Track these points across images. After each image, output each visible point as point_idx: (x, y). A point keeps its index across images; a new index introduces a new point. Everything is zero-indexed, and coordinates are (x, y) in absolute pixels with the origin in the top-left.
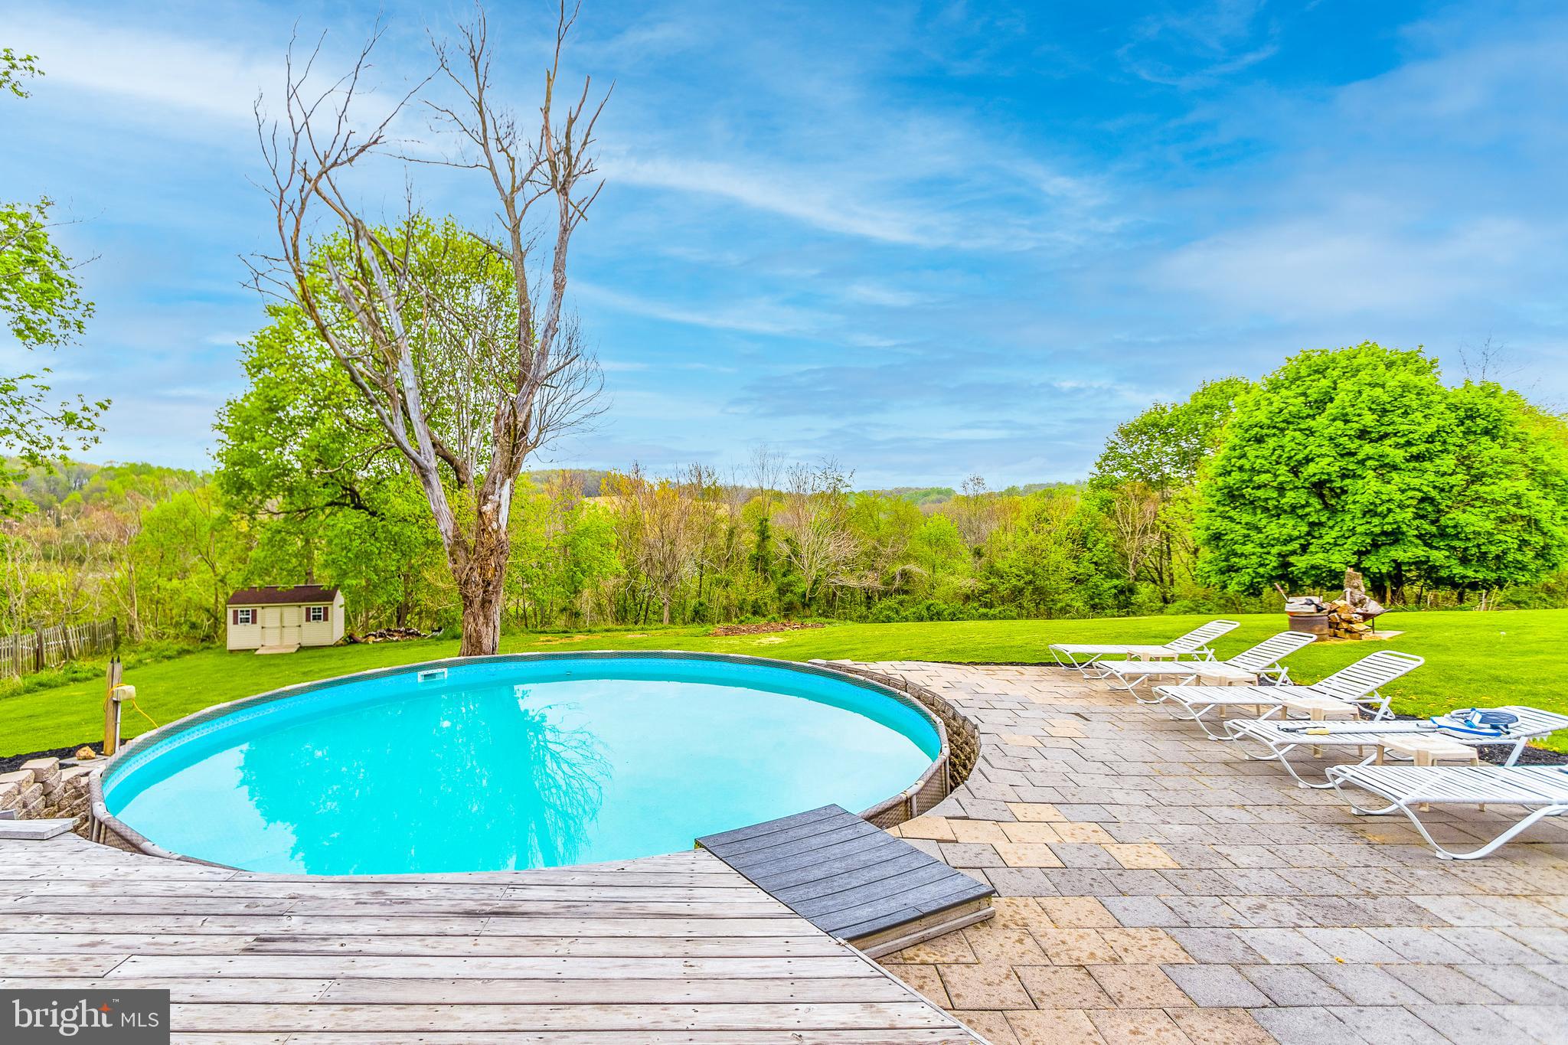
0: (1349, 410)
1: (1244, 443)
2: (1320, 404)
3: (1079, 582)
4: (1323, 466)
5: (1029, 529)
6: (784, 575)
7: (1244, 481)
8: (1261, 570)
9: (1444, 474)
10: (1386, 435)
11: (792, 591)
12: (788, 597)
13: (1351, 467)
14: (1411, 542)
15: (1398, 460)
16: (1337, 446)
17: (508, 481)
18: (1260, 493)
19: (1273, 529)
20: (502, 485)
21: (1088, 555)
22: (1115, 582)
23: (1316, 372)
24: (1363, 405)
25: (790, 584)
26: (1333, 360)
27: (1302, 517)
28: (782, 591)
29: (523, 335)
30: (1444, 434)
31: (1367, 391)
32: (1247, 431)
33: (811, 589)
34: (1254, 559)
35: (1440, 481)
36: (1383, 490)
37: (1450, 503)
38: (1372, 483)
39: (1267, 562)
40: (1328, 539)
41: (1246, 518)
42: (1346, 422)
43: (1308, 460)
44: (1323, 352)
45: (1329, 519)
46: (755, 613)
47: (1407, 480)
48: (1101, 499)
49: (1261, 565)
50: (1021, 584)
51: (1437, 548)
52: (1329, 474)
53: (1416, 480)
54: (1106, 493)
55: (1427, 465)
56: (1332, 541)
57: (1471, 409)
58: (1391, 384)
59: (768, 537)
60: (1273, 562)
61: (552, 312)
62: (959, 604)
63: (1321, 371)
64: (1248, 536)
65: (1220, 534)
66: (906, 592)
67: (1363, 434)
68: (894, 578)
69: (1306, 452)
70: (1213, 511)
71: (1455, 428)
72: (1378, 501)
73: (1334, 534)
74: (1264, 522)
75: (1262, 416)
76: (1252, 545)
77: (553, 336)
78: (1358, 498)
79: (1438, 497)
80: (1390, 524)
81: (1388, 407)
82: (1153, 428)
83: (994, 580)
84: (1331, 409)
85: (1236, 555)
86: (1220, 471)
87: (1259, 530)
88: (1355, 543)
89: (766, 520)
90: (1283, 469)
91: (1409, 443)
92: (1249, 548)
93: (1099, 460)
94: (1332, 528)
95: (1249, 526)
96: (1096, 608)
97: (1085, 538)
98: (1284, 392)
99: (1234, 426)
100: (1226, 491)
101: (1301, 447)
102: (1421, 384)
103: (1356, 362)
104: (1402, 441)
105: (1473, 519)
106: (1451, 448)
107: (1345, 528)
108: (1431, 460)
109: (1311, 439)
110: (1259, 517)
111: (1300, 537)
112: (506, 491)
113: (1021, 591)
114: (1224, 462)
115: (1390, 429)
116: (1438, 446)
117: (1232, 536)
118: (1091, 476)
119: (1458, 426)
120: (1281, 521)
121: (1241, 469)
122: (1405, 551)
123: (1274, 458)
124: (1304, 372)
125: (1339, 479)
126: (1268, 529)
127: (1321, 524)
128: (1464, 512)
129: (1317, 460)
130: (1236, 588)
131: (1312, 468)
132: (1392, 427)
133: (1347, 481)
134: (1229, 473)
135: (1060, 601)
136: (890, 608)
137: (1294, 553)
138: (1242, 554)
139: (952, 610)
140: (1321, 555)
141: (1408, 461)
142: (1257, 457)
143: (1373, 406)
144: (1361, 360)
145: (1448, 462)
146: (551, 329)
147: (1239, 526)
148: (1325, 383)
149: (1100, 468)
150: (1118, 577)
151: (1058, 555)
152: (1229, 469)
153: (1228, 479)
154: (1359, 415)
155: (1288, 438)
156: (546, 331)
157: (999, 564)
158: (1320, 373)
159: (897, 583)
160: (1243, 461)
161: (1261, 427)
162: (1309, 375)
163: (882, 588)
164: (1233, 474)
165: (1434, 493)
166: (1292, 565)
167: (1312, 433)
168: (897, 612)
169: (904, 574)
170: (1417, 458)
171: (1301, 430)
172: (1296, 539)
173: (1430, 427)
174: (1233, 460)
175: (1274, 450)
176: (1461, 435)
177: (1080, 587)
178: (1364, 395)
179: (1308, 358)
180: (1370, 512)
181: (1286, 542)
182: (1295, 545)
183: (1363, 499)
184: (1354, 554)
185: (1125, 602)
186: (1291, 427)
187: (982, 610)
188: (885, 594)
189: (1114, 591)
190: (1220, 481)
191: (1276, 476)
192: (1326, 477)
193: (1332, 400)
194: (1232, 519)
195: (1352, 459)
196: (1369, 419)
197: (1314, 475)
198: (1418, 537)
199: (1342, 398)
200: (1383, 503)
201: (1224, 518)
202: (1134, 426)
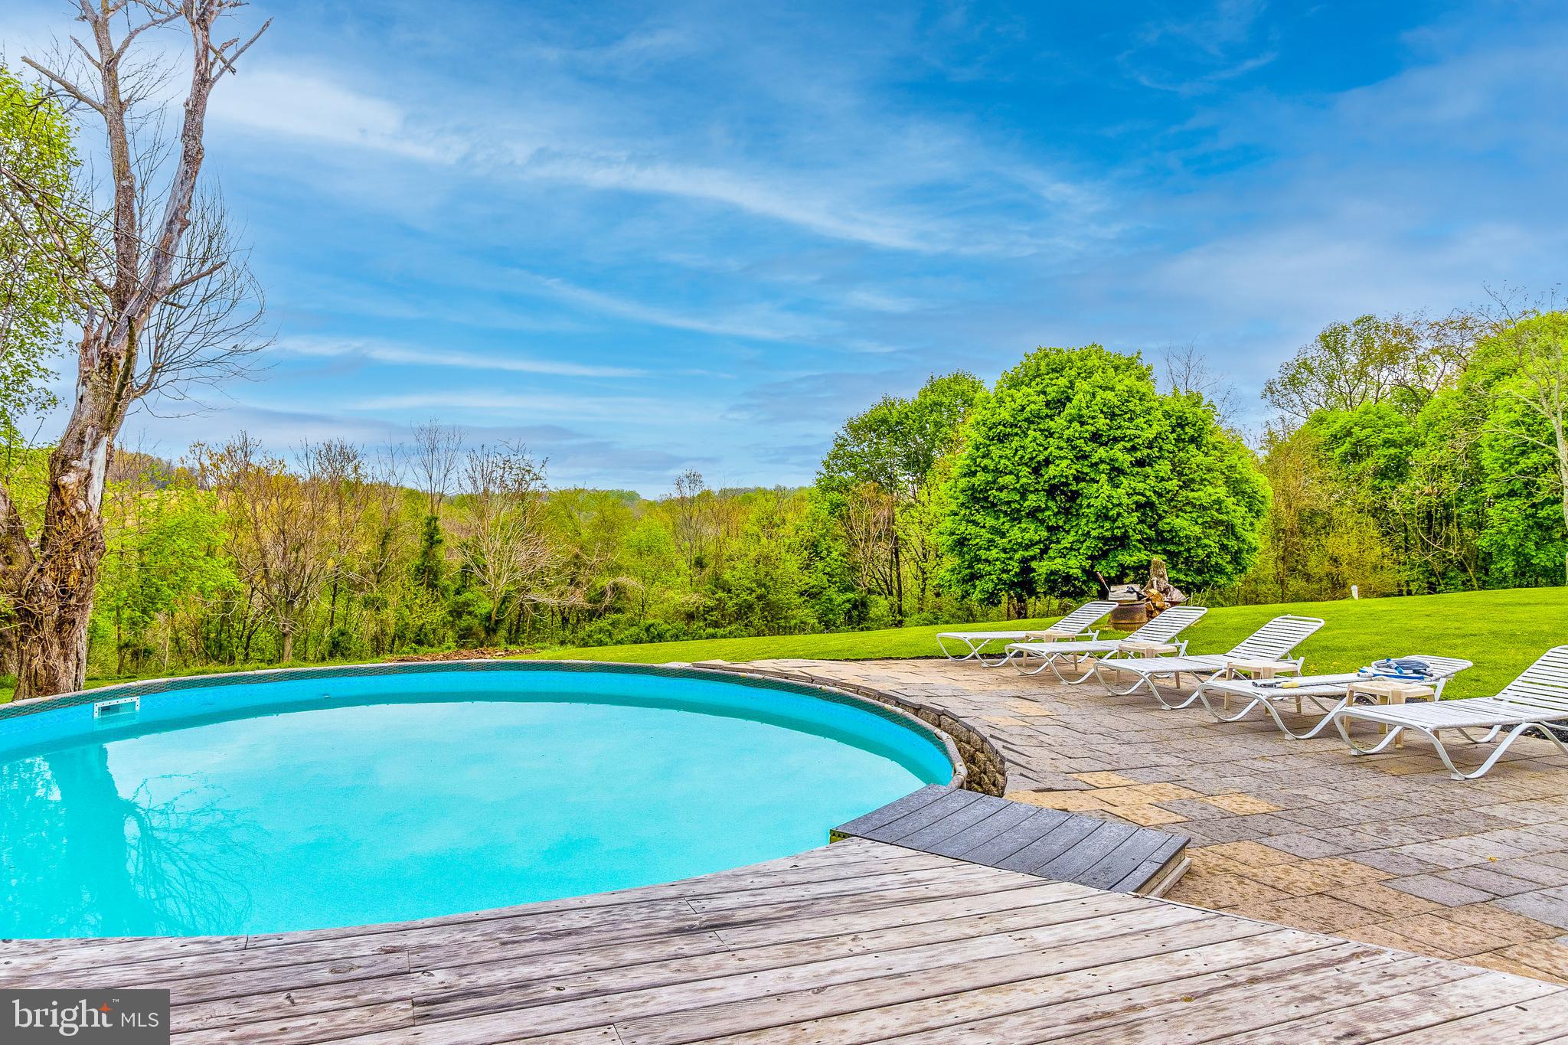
0: (1084, 412)
1: (988, 442)
2: (1058, 404)
3: (813, 596)
4: (1061, 469)
5: (761, 534)
6: (458, 592)
7: (988, 483)
8: (1004, 576)
9: (1163, 479)
10: (1116, 440)
11: (470, 613)
12: (466, 621)
13: (1086, 470)
14: (1135, 546)
15: (1126, 465)
16: (1074, 448)
17: (105, 440)
18: (1003, 495)
19: (1015, 534)
20: (95, 445)
21: (820, 565)
22: (850, 595)
23: (1054, 370)
24: (1096, 408)
25: (467, 604)
26: (1069, 360)
27: (1042, 522)
28: (457, 613)
29: (123, 224)
30: (1160, 441)
31: (1100, 393)
32: (990, 429)
33: (499, 609)
34: (997, 564)
35: (1159, 487)
36: (1114, 494)
37: (1166, 508)
38: (1105, 487)
39: (1010, 567)
40: (1066, 543)
41: (990, 521)
42: (1082, 424)
43: (1047, 462)
44: (1060, 351)
45: (1065, 522)
46: (420, 643)
47: (1133, 485)
48: (831, 503)
49: (1004, 571)
50: (751, 598)
51: (1156, 552)
52: (1067, 477)
53: (1140, 485)
54: (835, 496)
55: (1148, 469)
56: (1069, 546)
57: (1180, 417)
58: (1119, 387)
59: (440, 542)
60: (1015, 567)
61: (180, 195)
62: (681, 624)
63: (1058, 370)
64: (992, 541)
65: (965, 539)
66: (618, 611)
67: (1095, 437)
68: (603, 594)
69: (1046, 453)
70: (956, 514)
71: (1170, 435)
72: (1110, 506)
73: (1071, 538)
74: (1007, 526)
75: (1005, 415)
76: (996, 550)
77: (181, 231)
78: (1092, 501)
79: (1157, 502)
80: (1119, 528)
81: (1117, 411)
82: (880, 426)
83: (720, 594)
84: (1070, 410)
85: (979, 560)
86: (965, 471)
87: (1003, 535)
88: (1089, 548)
89: (436, 519)
90: (1025, 470)
91: (1134, 449)
92: (994, 553)
93: (826, 458)
94: (1068, 532)
95: (995, 530)
96: (828, 625)
97: (815, 545)
98: (1025, 389)
99: (978, 423)
100: (970, 492)
101: (1041, 449)
102: (1142, 390)
103: (1090, 364)
104: (1128, 445)
105: (1186, 523)
106: (1167, 454)
107: (1080, 532)
108: (1150, 465)
109: (1051, 440)
110: (1002, 520)
111: (1040, 542)
112: (100, 455)
113: (750, 607)
114: (968, 462)
115: (1118, 433)
116: (1156, 452)
117: (977, 540)
118: (818, 477)
119: (1171, 433)
120: (1023, 526)
121: (985, 469)
122: (1130, 556)
123: (1017, 458)
124: (1043, 369)
125: (1074, 483)
126: (1012, 533)
127: (1058, 528)
128: (1177, 517)
129: (1057, 462)
130: (980, 596)
131: (1052, 470)
132: (1119, 431)
133: (1083, 485)
134: (974, 474)
135: (794, 617)
136: (601, 631)
137: (1033, 558)
138: (987, 560)
139: (675, 631)
140: (1059, 561)
141: (1133, 466)
142: (1001, 457)
143: (1105, 410)
144: (1092, 362)
145: (1164, 467)
146: (177, 221)
147: (984, 530)
148: (1063, 382)
149: (828, 467)
150: (852, 589)
151: (791, 564)
152: (973, 469)
153: (973, 480)
154: (1093, 418)
155: (1030, 439)
156: (171, 222)
157: (727, 576)
158: (1058, 372)
159: (607, 601)
160: (986, 462)
161: (1004, 426)
162: (1048, 374)
163: (588, 606)
164: (978, 474)
165: (1154, 498)
166: (1034, 570)
167: (1051, 435)
168: (610, 635)
169: (616, 589)
170: (1141, 463)
171: (1041, 430)
172: (1037, 543)
173: (1150, 434)
174: (978, 460)
175: (1017, 451)
176: (1173, 442)
177: (813, 601)
178: (1098, 398)
179: (1046, 355)
180: (1103, 516)
181: (1027, 547)
182: (1036, 550)
183: (1097, 503)
184: (1087, 559)
185: (858, 616)
186: (1032, 427)
187: (710, 630)
188: (593, 615)
189: (848, 605)
190: (963, 483)
191: (1018, 477)
192: (1063, 480)
193: (1069, 399)
194: (975, 523)
195: (1086, 463)
196: (1102, 422)
197: (1054, 477)
198: (1140, 541)
199: (1079, 399)
200: (1115, 506)
201: (968, 521)
202: (863, 421)
